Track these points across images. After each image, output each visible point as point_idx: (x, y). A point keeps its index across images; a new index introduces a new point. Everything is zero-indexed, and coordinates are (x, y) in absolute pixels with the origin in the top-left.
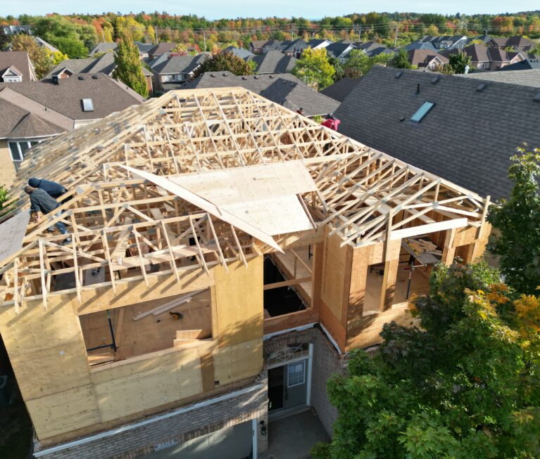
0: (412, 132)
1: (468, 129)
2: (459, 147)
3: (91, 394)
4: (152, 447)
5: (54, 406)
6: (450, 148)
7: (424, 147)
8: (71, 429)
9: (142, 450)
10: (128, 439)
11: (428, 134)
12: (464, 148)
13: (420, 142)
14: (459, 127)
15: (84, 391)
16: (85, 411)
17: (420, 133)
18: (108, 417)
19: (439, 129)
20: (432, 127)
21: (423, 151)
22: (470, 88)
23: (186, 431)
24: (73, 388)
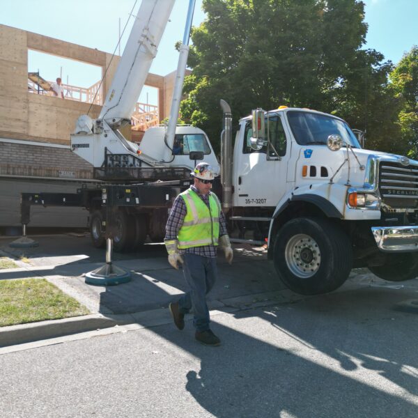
3: (26, 107)
4: (58, 171)
8: (7, 130)
10: (43, 155)
15: (22, 104)
16: (19, 120)
23: (82, 168)
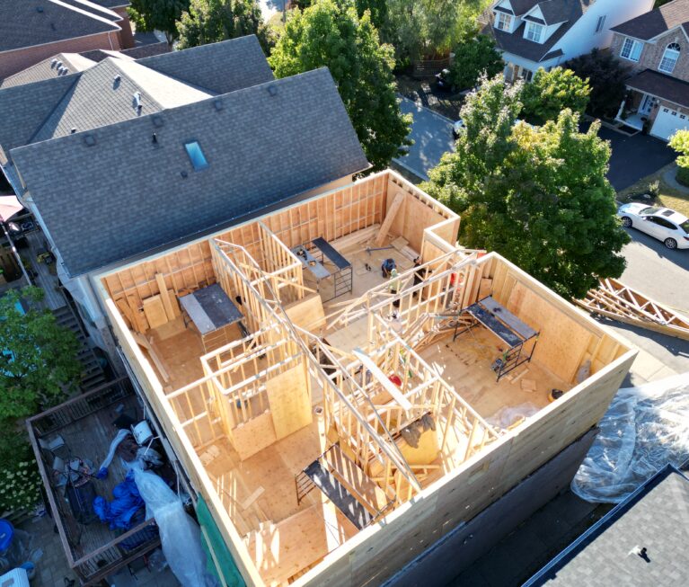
0: (214, 175)
1: (257, 140)
2: (272, 156)
6: (266, 162)
7: (246, 177)
11: (231, 166)
12: (277, 155)
13: (236, 176)
14: (248, 144)
17: (223, 171)
19: (235, 157)
20: (225, 159)
21: (251, 180)
22: (207, 111)
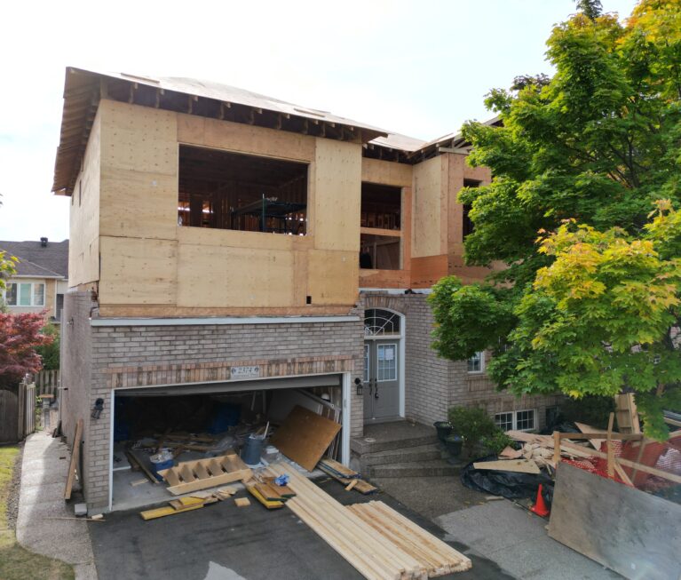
3: (174, 256)
4: (228, 368)
5: (129, 257)
8: (140, 301)
9: (216, 369)
10: (203, 342)
16: (161, 279)
18: (185, 300)
23: (272, 358)
24: (156, 238)
